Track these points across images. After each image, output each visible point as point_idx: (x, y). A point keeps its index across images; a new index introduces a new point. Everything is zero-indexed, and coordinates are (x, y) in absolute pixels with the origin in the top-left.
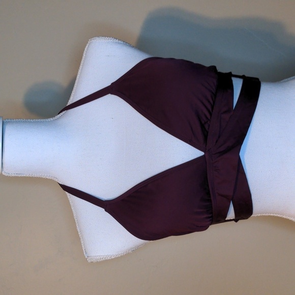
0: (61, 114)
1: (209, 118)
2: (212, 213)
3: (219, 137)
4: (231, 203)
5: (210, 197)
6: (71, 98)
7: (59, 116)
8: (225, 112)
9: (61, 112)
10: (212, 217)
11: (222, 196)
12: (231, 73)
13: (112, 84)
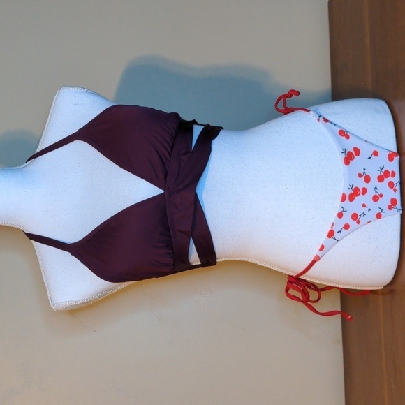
0: (29, 162)
1: (169, 158)
2: (172, 249)
3: (178, 176)
4: (191, 239)
5: (169, 231)
6: (39, 147)
7: (26, 164)
8: (185, 154)
9: (29, 160)
10: (173, 253)
11: (182, 232)
12: (194, 120)
13: (79, 130)
